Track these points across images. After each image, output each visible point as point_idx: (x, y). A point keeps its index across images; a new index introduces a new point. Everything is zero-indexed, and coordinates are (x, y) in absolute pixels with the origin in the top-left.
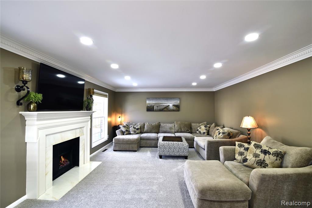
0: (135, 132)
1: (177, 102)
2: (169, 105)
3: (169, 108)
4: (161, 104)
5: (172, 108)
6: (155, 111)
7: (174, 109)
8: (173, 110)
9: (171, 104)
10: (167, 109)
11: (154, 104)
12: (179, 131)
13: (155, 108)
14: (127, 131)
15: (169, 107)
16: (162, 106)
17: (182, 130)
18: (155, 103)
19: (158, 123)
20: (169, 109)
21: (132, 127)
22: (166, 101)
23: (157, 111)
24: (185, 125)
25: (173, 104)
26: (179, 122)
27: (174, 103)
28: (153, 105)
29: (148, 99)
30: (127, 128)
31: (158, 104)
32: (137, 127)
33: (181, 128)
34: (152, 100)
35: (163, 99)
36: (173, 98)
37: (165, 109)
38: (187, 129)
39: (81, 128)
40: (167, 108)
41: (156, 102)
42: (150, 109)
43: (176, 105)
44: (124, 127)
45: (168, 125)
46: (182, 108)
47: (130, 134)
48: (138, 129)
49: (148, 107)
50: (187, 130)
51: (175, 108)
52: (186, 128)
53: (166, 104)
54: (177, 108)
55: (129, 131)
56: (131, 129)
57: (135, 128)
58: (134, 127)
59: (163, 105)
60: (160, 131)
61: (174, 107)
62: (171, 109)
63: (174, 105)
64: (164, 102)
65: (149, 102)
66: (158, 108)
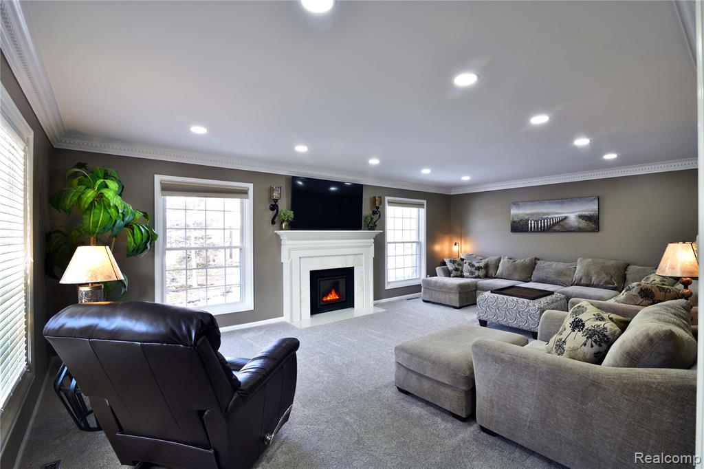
0: (472, 273)
1: (590, 208)
2: (566, 218)
3: (566, 224)
4: (545, 214)
5: (576, 224)
6: (531, 231)
7: (581, 226)
8: (579, 230)
9: (572, 213)
10: (563, 226)
11: (527, 215)
12: (582, 282)
13: (531, 224)
14: (456, 270)
15: (567, 221)
16: (547, 219)
17: (591, 280)
18: (530, 214)
19: (531, 260)
20: (566, 226)
21: (467, 264)
22: (558, 206)
23: (534, 231)
24: (604, 269)
25: (577, 214)
26: (590, 260)
27: (582, 211)
28: (526, 217)
29: (516, 204)
30: (459, 265)
31: (539, 214)
32: (477, 265)
33: (588, 276)
34: (523, 205)
35: (551, 203)
36: (579, 198)
37: (557, 228)
38: (607, 279)
39: (355, 255)
40: (562, 223)
41: (533, 211)
42: (519, 227)
43: (586, 217)
44: (454, 262)
45: (554, 264)
46: (606, 222)
47: (462, 276)
48: (478, 268)
49: (513, 223)
50: (607, 283)
51: (583, 224)
52: (604, 275)
53: (560, 215)
54: (593, 223)
55: (462, 272)
56: (466, 268)
57: (473, 266)
58: (470, 264)
59: (550, 216)
60: (532, 278)
61: (581, 220)
62: (572, 227)
63: (581, 217)
64: (554, 210)
65: (518, 212)
66: (538, 225)
